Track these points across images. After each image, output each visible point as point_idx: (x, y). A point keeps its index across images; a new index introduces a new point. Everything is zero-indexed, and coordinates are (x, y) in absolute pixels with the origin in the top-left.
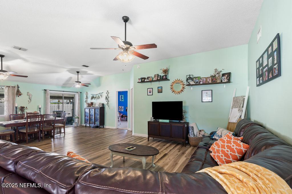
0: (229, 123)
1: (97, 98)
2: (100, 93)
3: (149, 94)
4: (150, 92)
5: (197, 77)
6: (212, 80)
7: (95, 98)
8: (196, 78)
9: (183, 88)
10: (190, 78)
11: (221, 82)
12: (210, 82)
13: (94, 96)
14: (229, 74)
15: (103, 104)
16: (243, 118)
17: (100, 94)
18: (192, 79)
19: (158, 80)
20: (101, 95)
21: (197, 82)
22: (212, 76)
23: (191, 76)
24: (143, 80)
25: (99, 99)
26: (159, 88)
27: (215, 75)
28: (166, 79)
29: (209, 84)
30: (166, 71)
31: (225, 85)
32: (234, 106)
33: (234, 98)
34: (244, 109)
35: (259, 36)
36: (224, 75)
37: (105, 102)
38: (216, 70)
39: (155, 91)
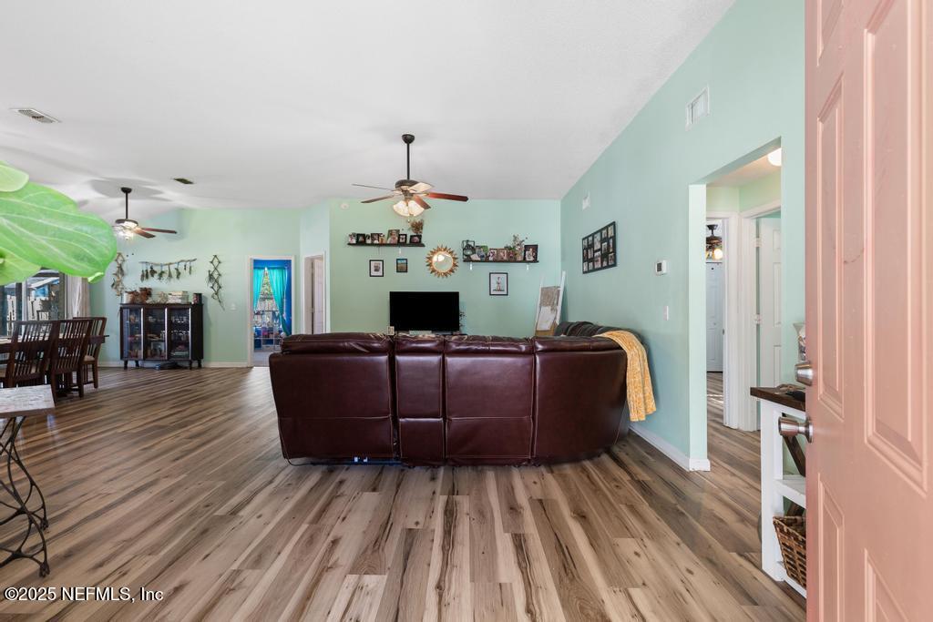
0: (537, 331)
1: (170, 276)
2: (182, 261)
3: (373, 273)
4: (377, 270)
5: (482, 247)
6: (508, 254)
7: (161, 275)
8: (480, 247)
9: (455, 265)
10: (469, 246)
11: (524, 260)
12: (505, 258)
13: (156, 269)
14: (535, 248)
15: (199, 296)
16: (558, 322)
17: (182, 264)
18: (473, 249)
19: (399, 244)
20: (189, 265)
21: (483, 256)
22: (507, 248)
23: (472, 244)
24: (361, 239)
25: (178, 277)
26: (399, 262)
27: (514, 247)
28: (419, 244)
29: (502, 261)
30: (418, 227)
31: (527, 266)
32: (543, 304)
33: (542, 289)
34: (559, 308)
35: (586, 204)
36: (527, 247)
37: (206, 290)
38: (515, 238)
39: (391, 267)
